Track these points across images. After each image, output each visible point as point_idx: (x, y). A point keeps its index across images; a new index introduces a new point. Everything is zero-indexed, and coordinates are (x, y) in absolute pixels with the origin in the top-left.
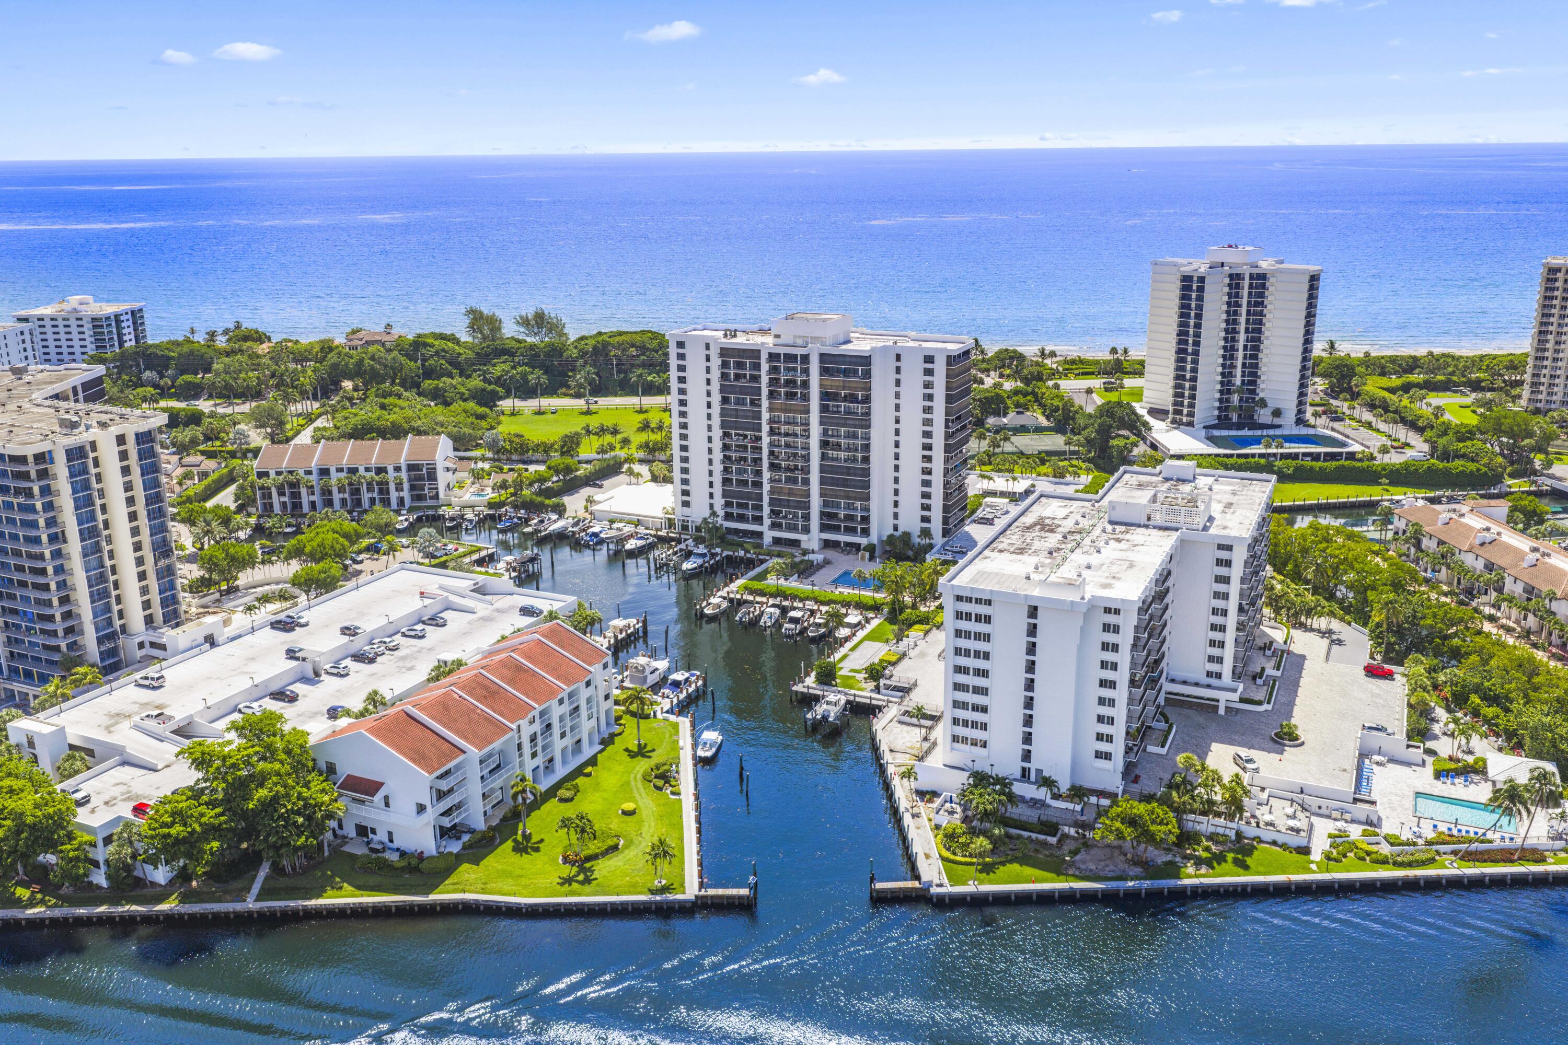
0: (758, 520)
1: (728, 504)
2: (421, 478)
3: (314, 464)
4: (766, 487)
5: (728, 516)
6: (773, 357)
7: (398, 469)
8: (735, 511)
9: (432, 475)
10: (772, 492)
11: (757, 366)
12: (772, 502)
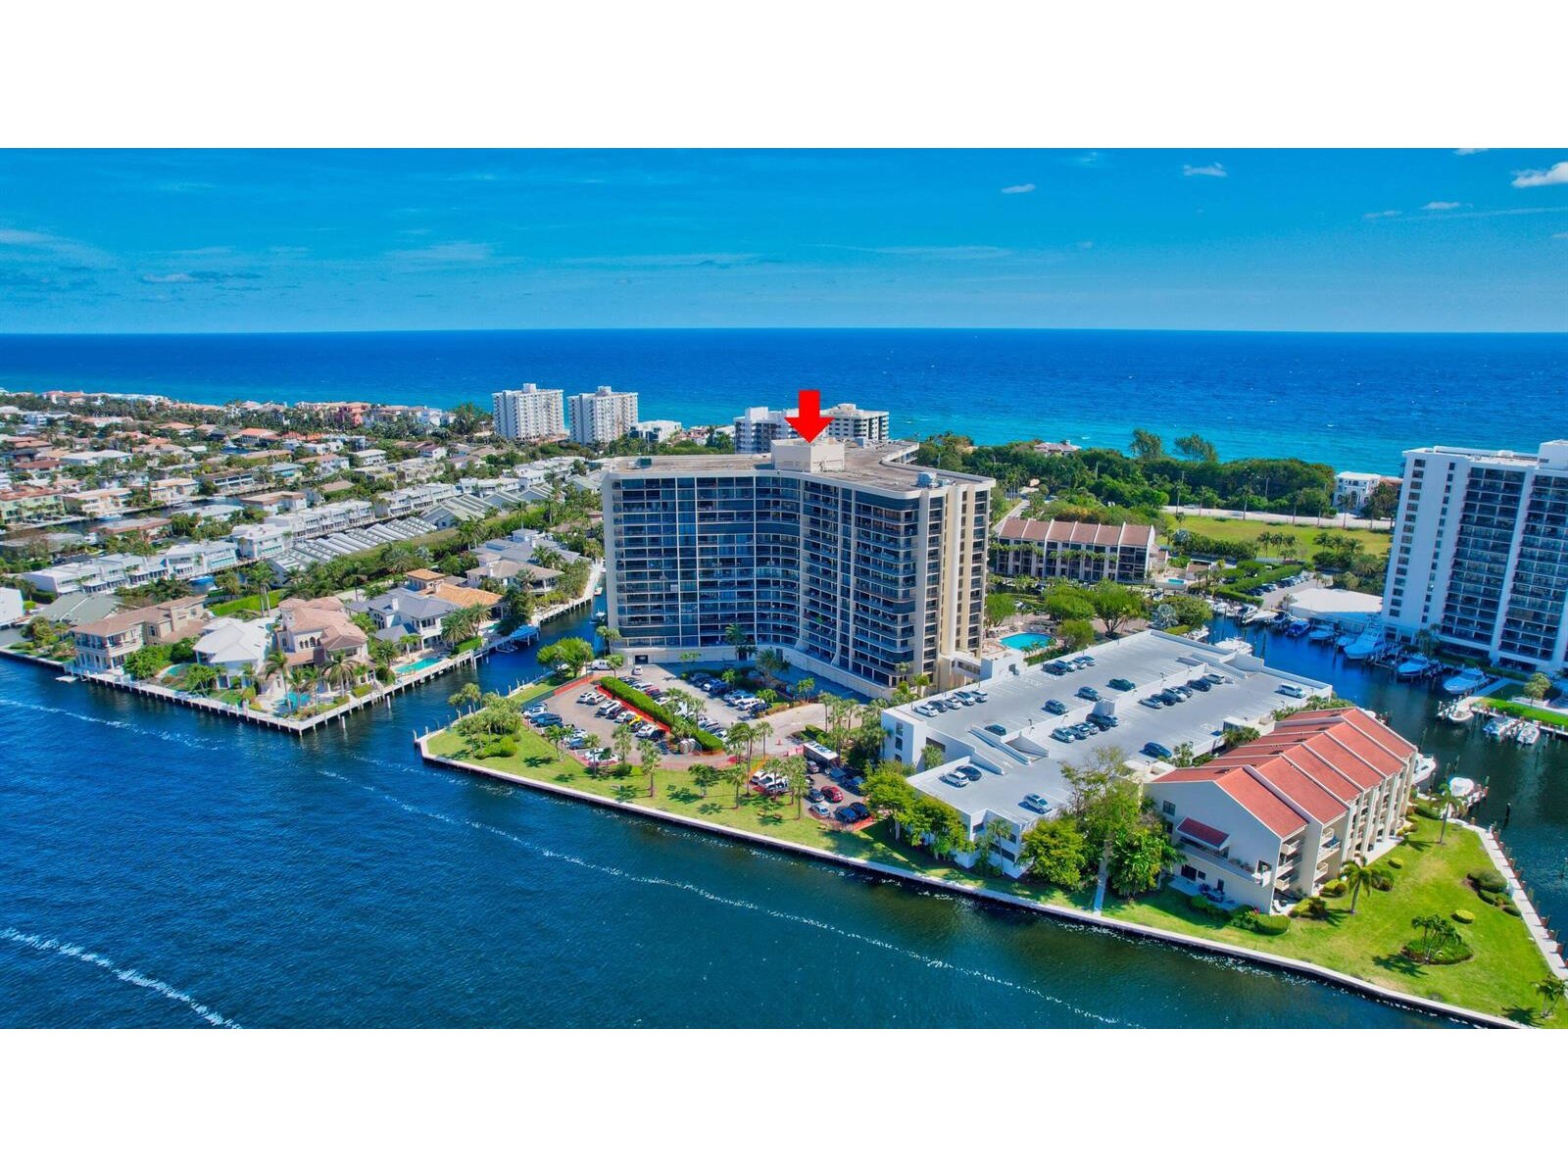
2: (1130, 559)
3: (1047, 539)
5: (1446, 630)
7: (1114, 550)
8: (1456, 626)
9: (1141, 558)
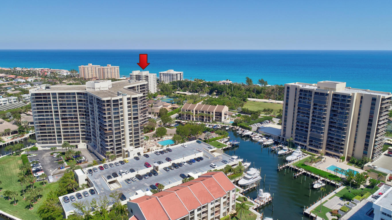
0: (305, 142)
1: (296, 135)
2: (218, 116)
3: (194, 110)
4: (309, 133)
5: (296, 139)
6: (316, 93)
8: (298, 138)
9: (221, 115)
10: (311, 134)
11: (311, 96)
12: (310, 137)
